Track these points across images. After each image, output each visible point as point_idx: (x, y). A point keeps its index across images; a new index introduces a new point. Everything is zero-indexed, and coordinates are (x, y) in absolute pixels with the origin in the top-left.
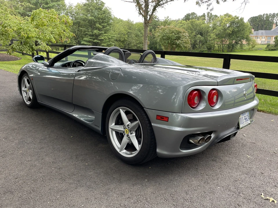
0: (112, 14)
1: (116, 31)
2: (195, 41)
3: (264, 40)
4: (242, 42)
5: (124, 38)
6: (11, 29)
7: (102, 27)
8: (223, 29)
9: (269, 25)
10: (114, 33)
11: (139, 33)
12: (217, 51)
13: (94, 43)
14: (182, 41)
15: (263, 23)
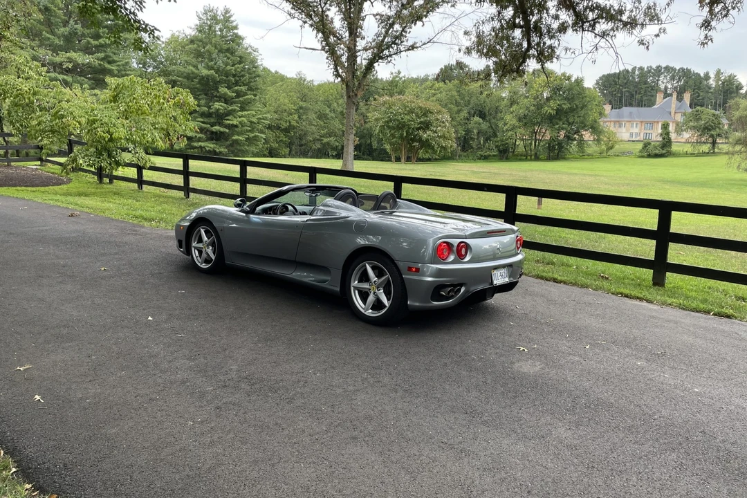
0: (259, 63)
1: (270, 105)
2: (468, 131)
3: (635, 130)
4: (582, 135)
5: (290, 123)
7: (234, 95)
8: (534, 105)
9: (649, 94)
10: (264, 110)
11: (328, 111)
12: (521, 155)
13: (212, 133)
14: (435, 132)
15: (632, 88)
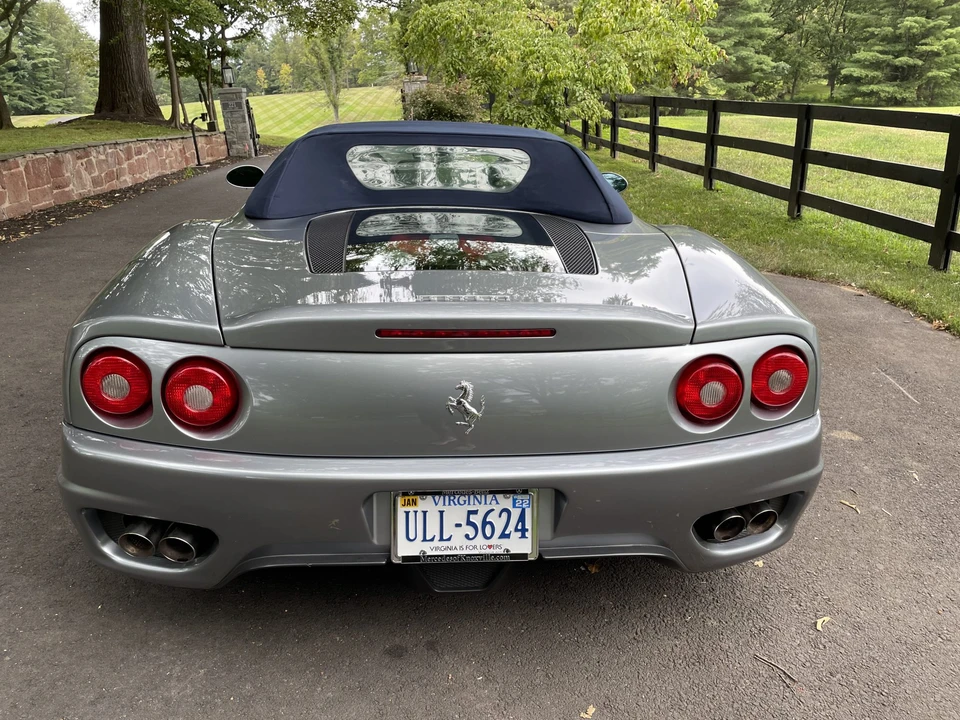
6: (502, 59)
13: (896, 68)
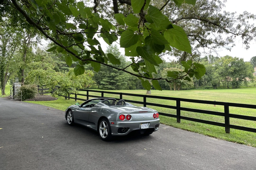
0: (126, 60)
4: (246, 79)
5: (136, 78)
8: (225, 69)
10: (127, 74)
12: (222, 87)
